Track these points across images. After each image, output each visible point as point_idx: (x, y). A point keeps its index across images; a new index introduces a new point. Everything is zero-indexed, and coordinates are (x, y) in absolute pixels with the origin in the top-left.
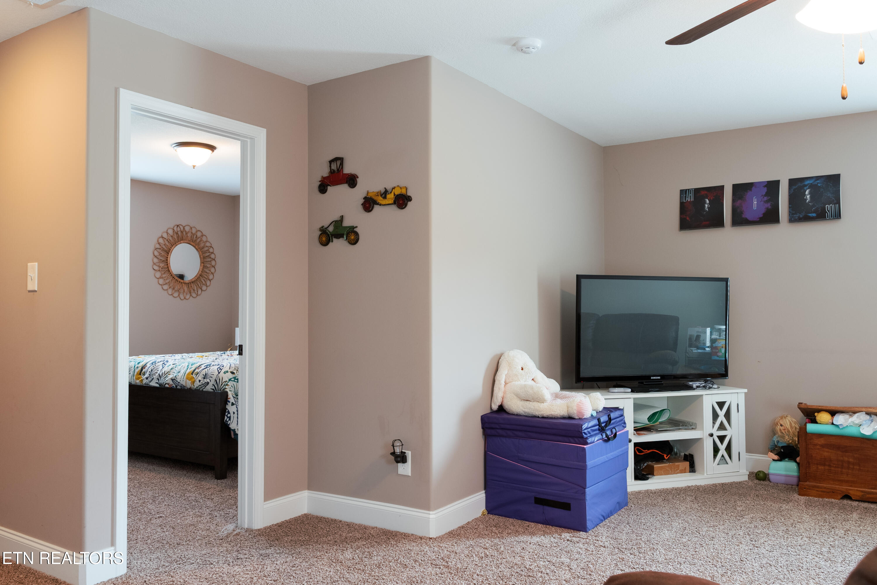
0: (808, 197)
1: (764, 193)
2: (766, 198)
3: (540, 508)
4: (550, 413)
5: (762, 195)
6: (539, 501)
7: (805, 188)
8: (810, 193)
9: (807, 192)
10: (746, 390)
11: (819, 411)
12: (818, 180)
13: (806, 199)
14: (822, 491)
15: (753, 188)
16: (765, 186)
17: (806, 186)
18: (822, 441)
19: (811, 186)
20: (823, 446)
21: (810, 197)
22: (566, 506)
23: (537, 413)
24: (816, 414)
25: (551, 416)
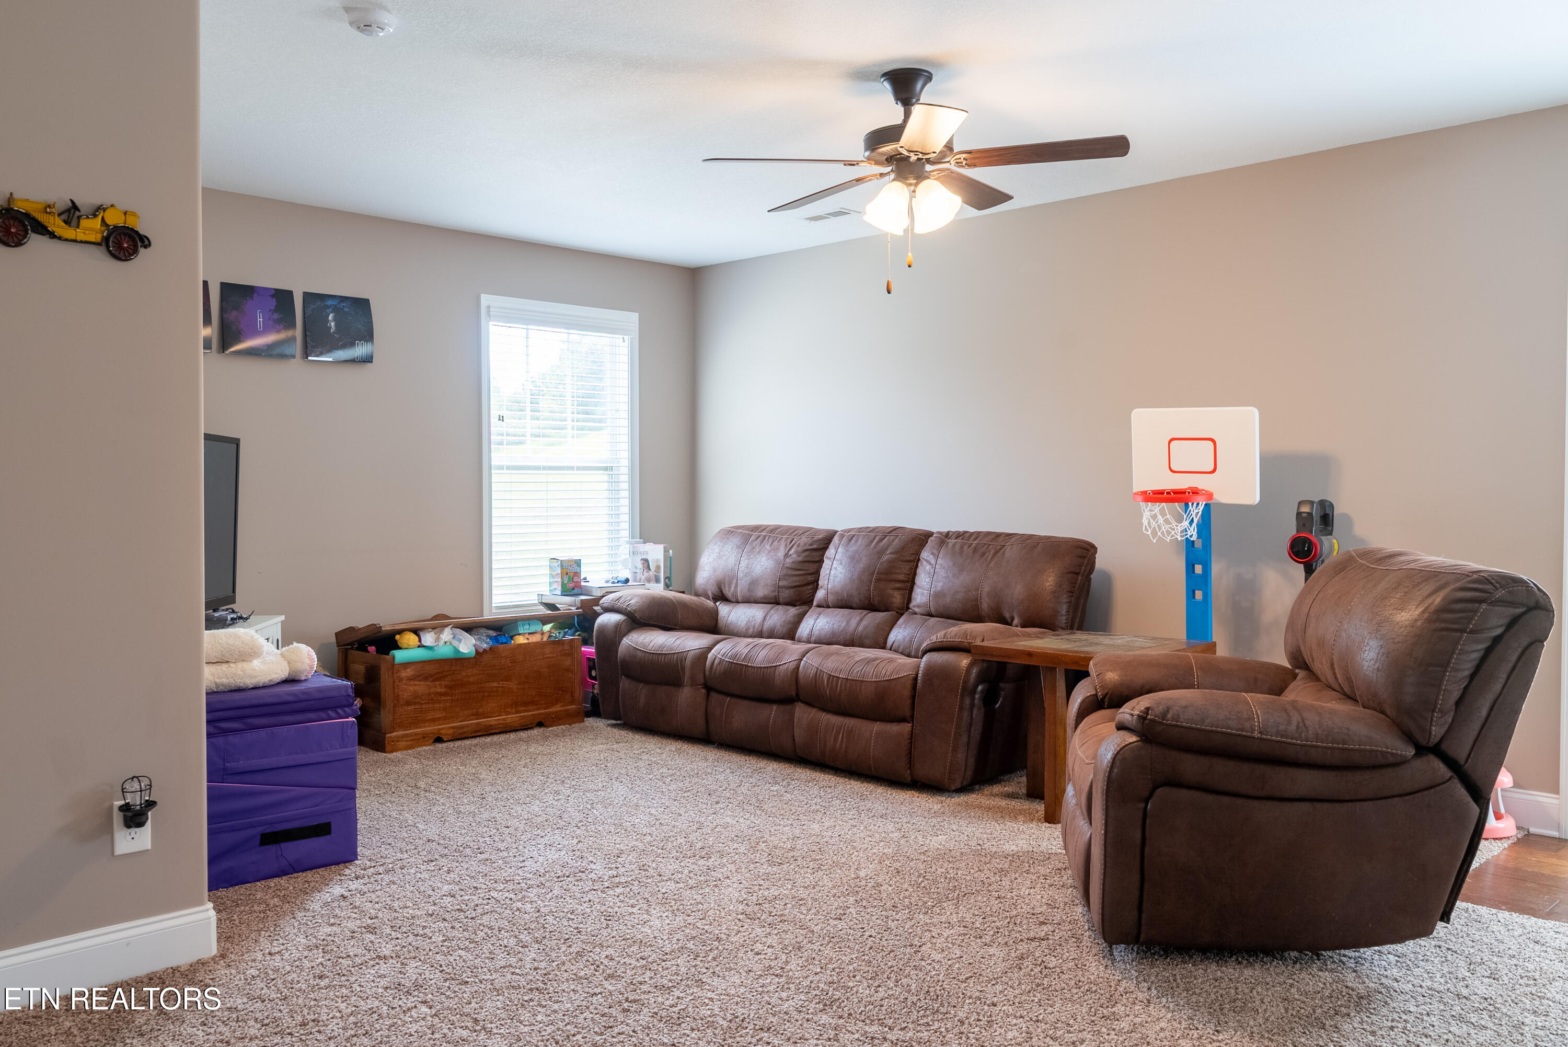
0: (333, 324)
1: (273, 308)
2: (276, 316)
3: (272, 850)
4: (269, 678)
5: (270, 310)
6: (271, 838)
7: (328, 311)
8: (335, 319)
9: (331, 317)
10: (282, 618)
11: (400, 632)
12: (343, 301)
13: (330, 328)
14: (411, 740)
15: (255, 295)
16: (273, 296)
17: (329, 307)
18: (409, 672)
19: (335, 310)
20: (410, 679)
21: (336, 325)
22: (323, 830)
23: (249, 682)
24: (397, 637)
25: (267, 683)
